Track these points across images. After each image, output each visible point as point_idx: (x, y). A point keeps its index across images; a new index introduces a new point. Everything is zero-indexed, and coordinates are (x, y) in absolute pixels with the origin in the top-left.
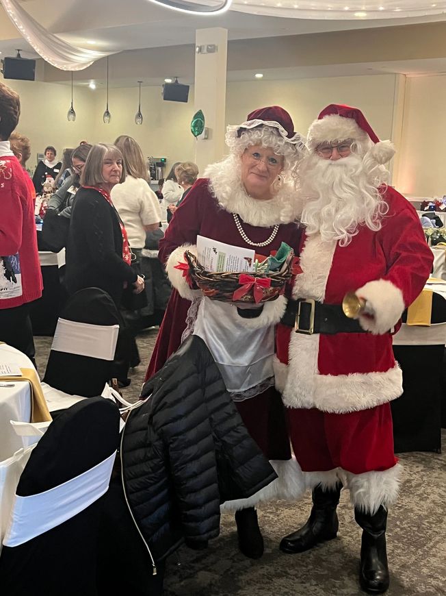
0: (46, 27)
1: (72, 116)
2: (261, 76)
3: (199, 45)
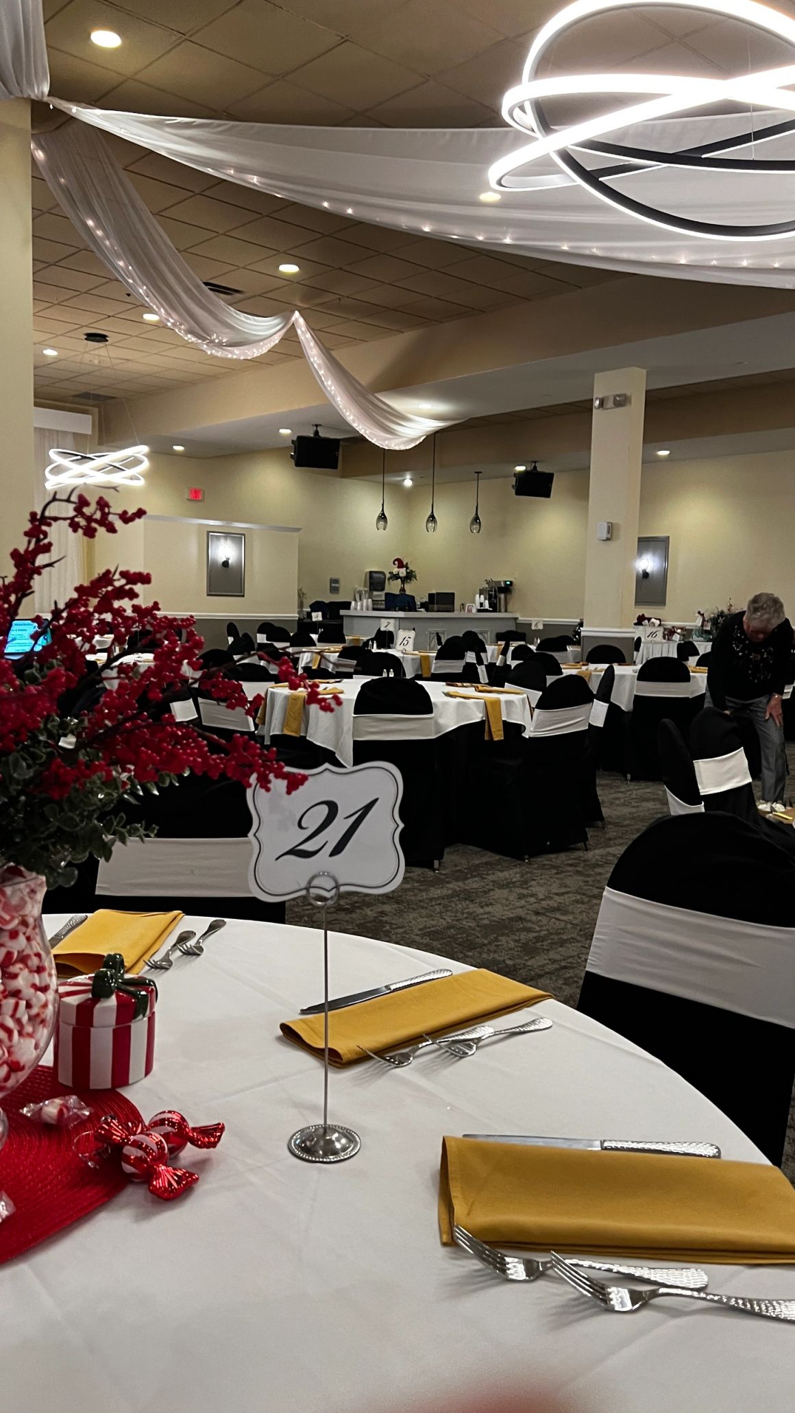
0: (364, 384)
1: (382, 523)
2: (667, 453)
3: (601, 396)
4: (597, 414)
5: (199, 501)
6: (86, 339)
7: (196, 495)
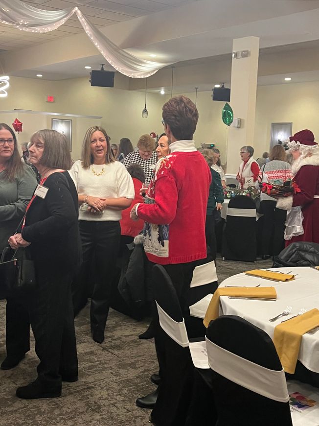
0: (118, 45)
1: (145, 114)
2: (289, 79)
3: (235, 52)
4: (234, 61)
5: (52, 102)
7: (51, 100)
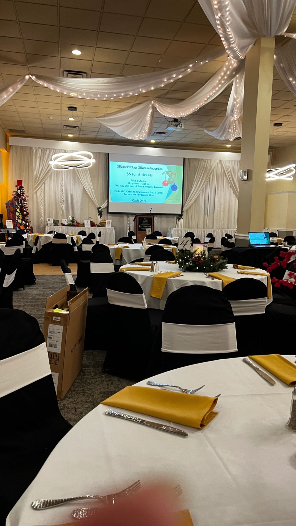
6: (274, 126)
